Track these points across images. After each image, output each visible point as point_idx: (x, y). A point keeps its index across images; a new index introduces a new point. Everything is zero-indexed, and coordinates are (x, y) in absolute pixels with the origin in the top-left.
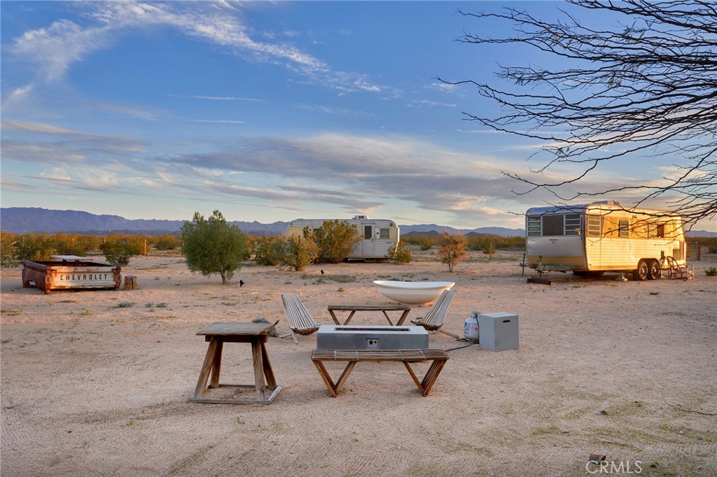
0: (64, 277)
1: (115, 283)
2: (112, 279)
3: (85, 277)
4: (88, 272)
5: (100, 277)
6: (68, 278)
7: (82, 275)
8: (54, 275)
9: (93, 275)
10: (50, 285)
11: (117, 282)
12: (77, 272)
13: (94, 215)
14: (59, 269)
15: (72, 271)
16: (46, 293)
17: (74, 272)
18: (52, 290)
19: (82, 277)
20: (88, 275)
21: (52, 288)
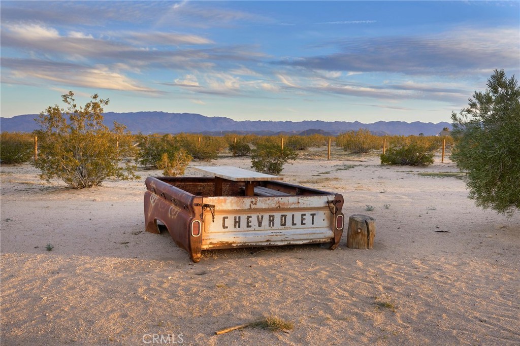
0: (230, 222)
1: (330, 234)
2: (326, 223)
3: (271, 220)
4: (279, 209)
5: (303, 219)
6: (237, 223)
7: (266, 217)
8: (208, 216)
9: (289, 215)
10: (200, 240)
11: (335, 231)
12: (256, 210)
13: (207, 117)
14: (220, 202)
15: (247, 207)
16: (193, 260)
17: (251, 210)
18: (204, 252)
19: (265, 222)
20: (277, 216)
21: (205, 247)
